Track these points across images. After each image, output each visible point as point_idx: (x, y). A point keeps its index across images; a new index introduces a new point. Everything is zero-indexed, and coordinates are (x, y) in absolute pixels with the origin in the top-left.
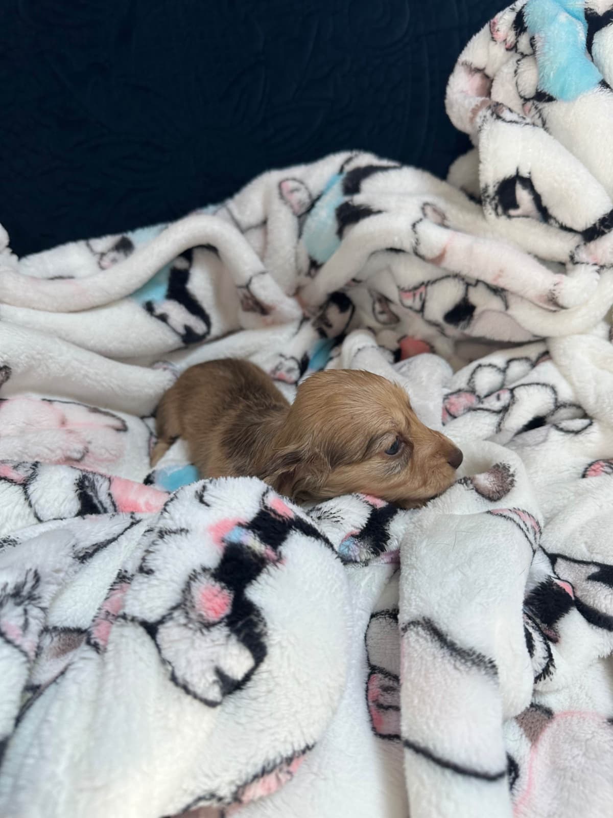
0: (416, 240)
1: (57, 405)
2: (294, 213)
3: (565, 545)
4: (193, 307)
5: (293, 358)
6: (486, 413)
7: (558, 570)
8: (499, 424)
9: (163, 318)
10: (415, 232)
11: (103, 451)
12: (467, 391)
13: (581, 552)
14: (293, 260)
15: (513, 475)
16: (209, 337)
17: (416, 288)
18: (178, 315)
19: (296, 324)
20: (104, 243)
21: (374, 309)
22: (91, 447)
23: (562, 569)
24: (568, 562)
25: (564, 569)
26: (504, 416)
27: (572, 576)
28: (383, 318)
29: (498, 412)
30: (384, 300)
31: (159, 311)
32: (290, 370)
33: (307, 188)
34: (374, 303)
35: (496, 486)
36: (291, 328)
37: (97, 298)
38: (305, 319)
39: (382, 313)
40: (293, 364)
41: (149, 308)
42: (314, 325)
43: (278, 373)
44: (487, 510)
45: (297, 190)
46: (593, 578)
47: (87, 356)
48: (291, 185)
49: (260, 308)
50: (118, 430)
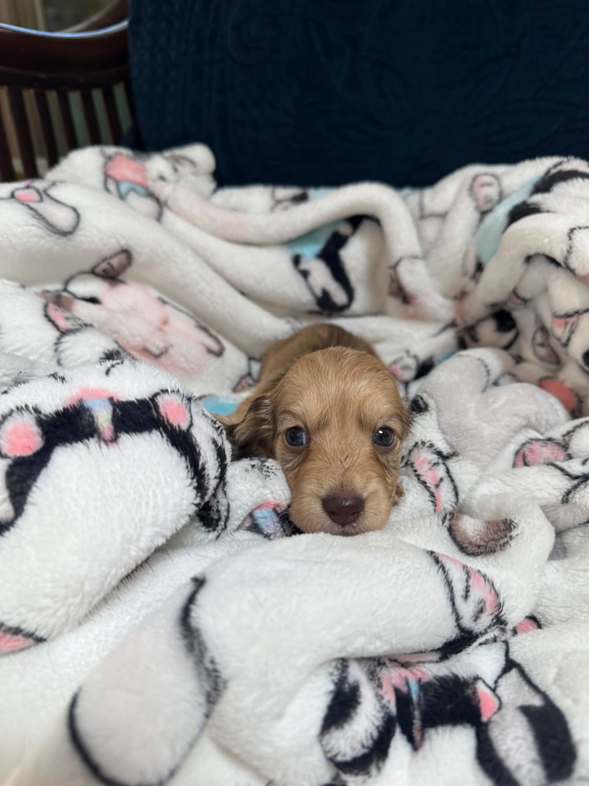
0: (568, 248)
1: (168, 309)
2: (477, 208)
3: (535, 659)
4: (339, 273)
5: (415, 357)
6: (558, 472)
7: (503, 682)
8: (568, 493)
9: (305, 274)
10: (570, 238)
11: (182, 359)
12: (557, 443)
13: (545, 678)
14: (460, 256)
15: (511, 538)
16: (347, 312)
17: (568, 316)
18: (321, 276)
19: (440, 326)
20: (284, 193)
21: (534, 338)
22: (171, 351)
23: (509, 682)
24: (521, 679)
25: (510, 685)
26: (579, 484)
27: (511, 697)
28: (542, 351)
29: (573, 477)
30: (544, 330)
31: (304, 266)
32: (406, 368)
33: (500, 185)
34: (536, 332)
35: (478, 537)
36: (432, 329)
37: (252, 236)
38: (453, 324)
39: (542, 345)
40: (412, 363)
41: (297, 260)
42: (458, 332)
43: (394, 367)
44: (429, 549)
45: (489, 185)
46: (526, 710)
47: (210, 274)
48: (488, 179)
49: (404, 296)
50: (210, 351)
